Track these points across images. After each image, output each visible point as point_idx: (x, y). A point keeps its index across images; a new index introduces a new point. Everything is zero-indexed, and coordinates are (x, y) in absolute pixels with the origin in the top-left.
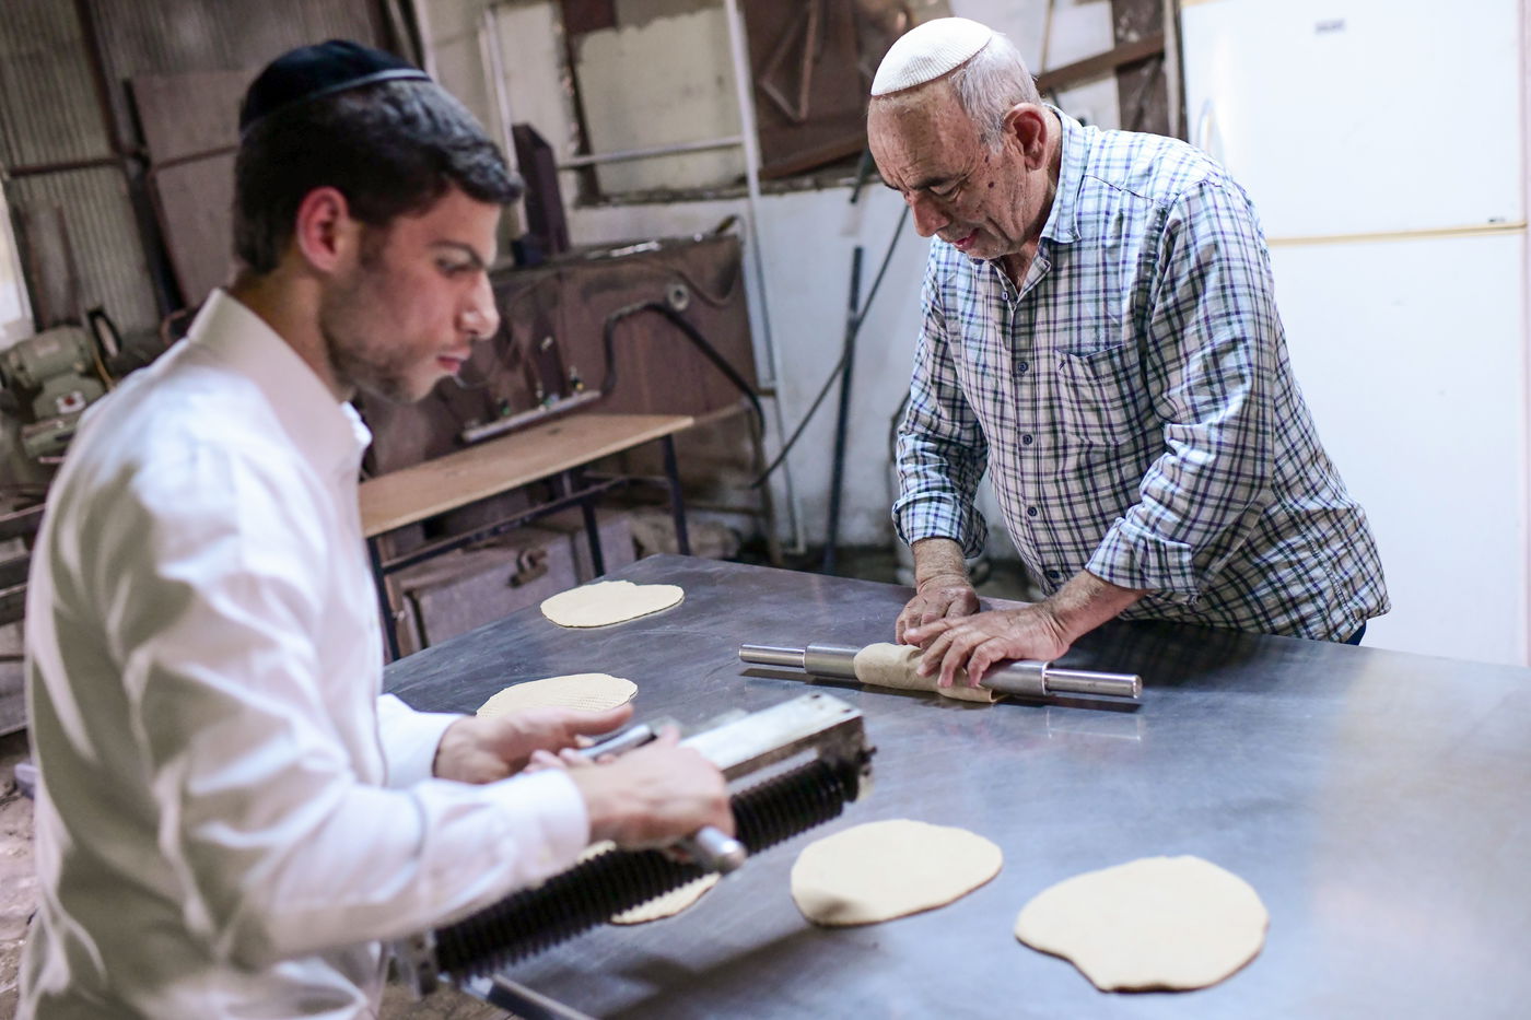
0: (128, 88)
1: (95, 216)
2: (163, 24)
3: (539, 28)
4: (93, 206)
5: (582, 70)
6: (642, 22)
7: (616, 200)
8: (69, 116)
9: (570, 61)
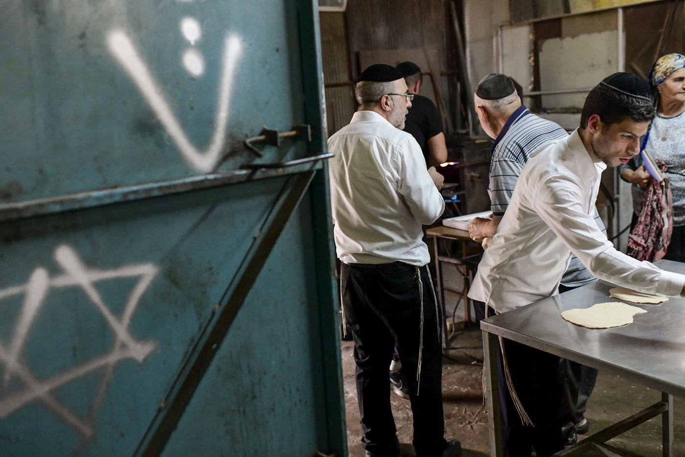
0: (357, 55)
1: (340, 104)
2: (371, 30)
3: (522, 35)
4: (340, 101)
5: (542, 56)
6: (573, 36)
7: (549, 111)
8: (336, 65)
9: (536, 50)
